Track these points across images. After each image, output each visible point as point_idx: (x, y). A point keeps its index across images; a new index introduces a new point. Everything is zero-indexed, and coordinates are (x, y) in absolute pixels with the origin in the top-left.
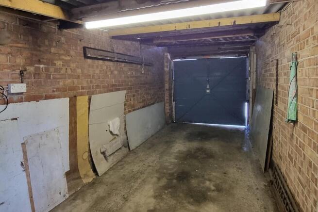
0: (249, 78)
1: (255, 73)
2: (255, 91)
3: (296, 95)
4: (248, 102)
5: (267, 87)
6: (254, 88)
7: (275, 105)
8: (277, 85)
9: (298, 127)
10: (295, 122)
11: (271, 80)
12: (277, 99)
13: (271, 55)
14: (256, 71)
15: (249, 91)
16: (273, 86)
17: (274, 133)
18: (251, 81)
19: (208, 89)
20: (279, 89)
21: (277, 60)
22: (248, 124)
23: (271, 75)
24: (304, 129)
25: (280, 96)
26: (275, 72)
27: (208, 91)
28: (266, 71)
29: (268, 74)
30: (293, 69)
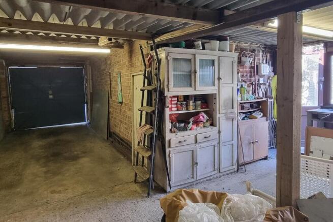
0: (86, 84)
1: (91, 80)
2: (92, 94)
3: (121, 90)
4: (87, 103)
5: (103, 89)
6: (91, 91)
7: (110, 99)
8: (111, 87)
9: (123, 105)
10: (121, 103)
11: (106, 85)
12: (111, 95)
13: (105, 69)
14: (92, 79)
15: (86, 95)
16: (108, 88)
17: (111, 116)
18: (89, 87)
19: (51, 95)
20: (112, 89)
21: (110, 73)
22: (88, 120)
23: (106, 82)
24: (126, 104)
25: (113, 93)
26: (109, 80)
27: (51, 97)
28: (102, 79)
29: (104, 81)
30: (119, 78)
